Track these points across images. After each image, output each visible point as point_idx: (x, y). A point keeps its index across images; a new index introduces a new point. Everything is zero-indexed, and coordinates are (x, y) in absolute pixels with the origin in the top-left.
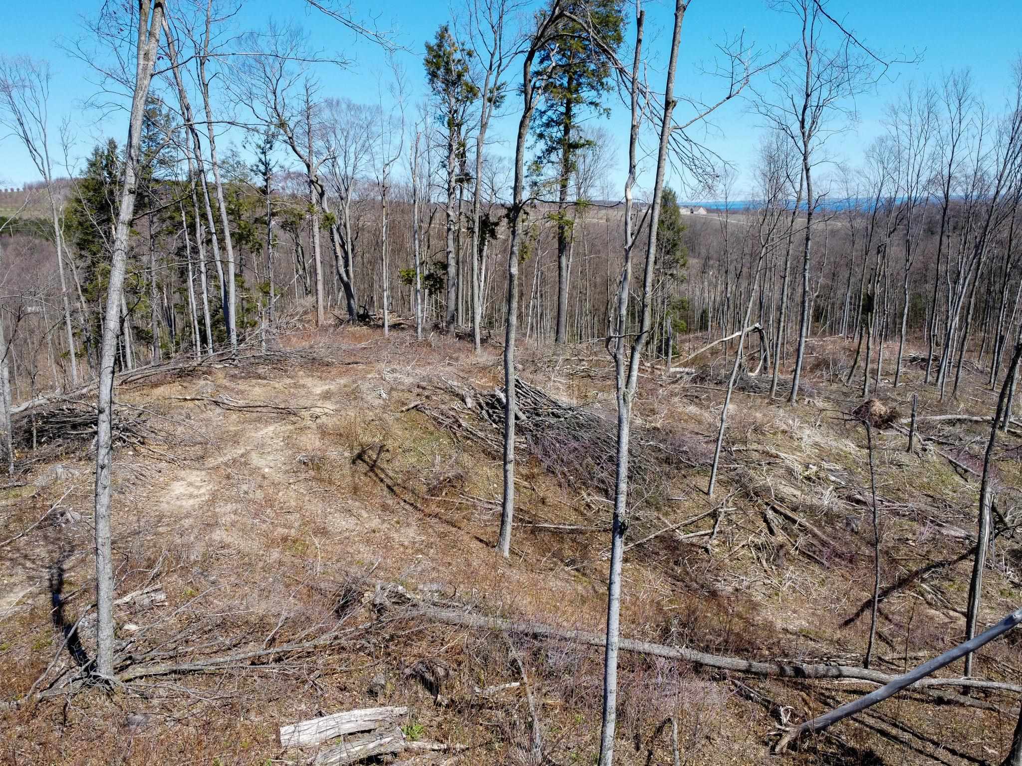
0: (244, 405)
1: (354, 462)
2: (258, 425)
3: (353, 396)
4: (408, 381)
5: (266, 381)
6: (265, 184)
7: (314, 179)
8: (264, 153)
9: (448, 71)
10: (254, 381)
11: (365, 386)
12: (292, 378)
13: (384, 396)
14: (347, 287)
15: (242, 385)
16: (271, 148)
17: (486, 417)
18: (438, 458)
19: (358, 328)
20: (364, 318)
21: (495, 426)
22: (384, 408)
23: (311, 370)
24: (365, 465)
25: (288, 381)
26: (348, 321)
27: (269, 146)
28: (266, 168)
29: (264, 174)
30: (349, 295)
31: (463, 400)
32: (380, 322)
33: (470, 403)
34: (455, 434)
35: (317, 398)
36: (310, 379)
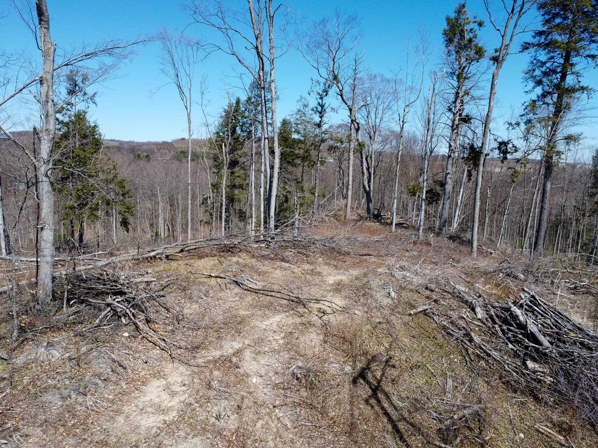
0: (260, 288)
1: (355, 381)
2: (267, 312)
3: (363, 292)
4: (417, 280)
5: (287, 265)
6: (320, 119)
7: (354, 119)
8: (321, 98)
9: (462, 37)
10: (278, 263)
11: (375, 283)
12: (311, 264)
13: (393, 294)
14: (368, 194)
15: (265, 266)
16: (326, 95)
17: (500, 334)
18: (450, 382)
19: (373, 223)
20: (377, 217)
21: (510, 346)
22: (393, 309)
23: (330, 258)
24: (367, 387)
25: (307, 267)
26: (366, 218)
27: (325, 93)
28: (322, 108)
29: (320, 113)
30: (369, 200)
31: (473, 309)
32: (389, 221)
33: (480, 313)
34: (467, 350)
35: (329, 288)
36: (327, 267)
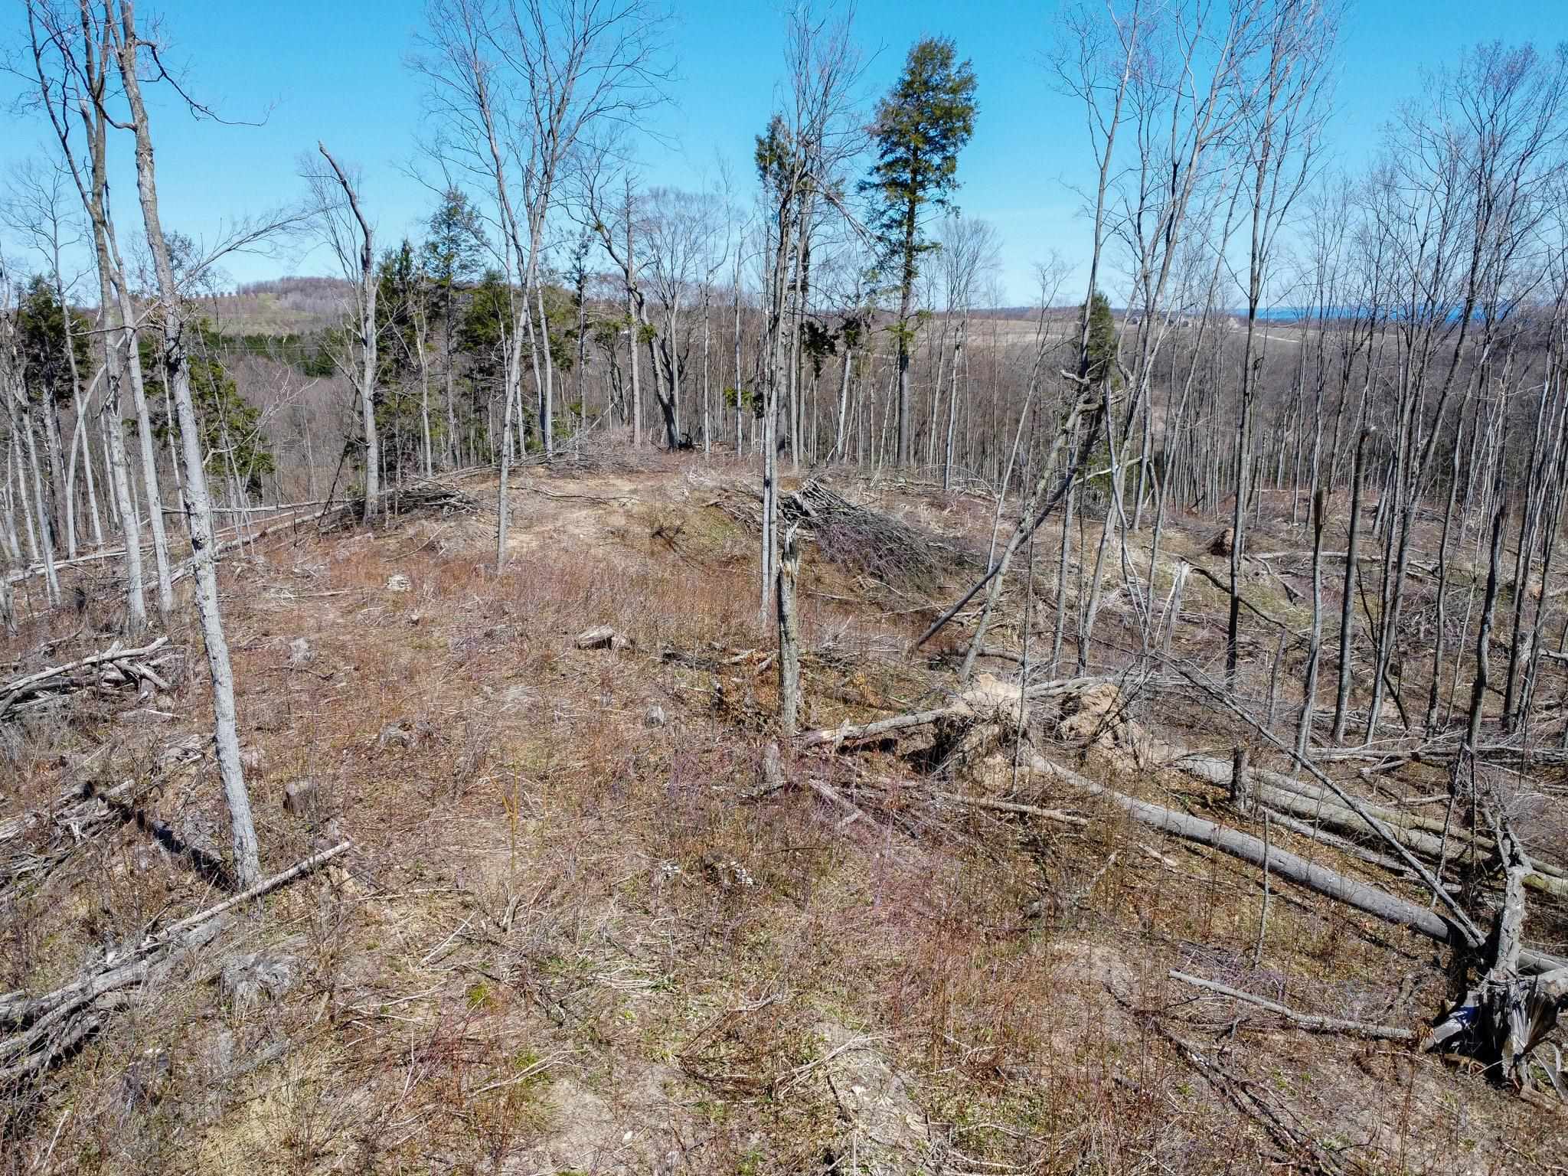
0: (561, 495)
1: (653, 537)
2: (574, 509)
4: (712, 484)
5: (579, 480)
6: (579, 292)
7: (633, 287)
8: (578, 259)
9: (781, 165)
10: (569, 480)
12: (603, 479)
13: (687, 494)
16: (586, 253)
19: (679, 455)
22: (686, 503)
23: (622, 475)
24: (662, 540)
25: (600, 481)
27: (584, 250)
28: (581, 274)
29: (579, 282)
35: (626, 493)
36: (621, 480)
